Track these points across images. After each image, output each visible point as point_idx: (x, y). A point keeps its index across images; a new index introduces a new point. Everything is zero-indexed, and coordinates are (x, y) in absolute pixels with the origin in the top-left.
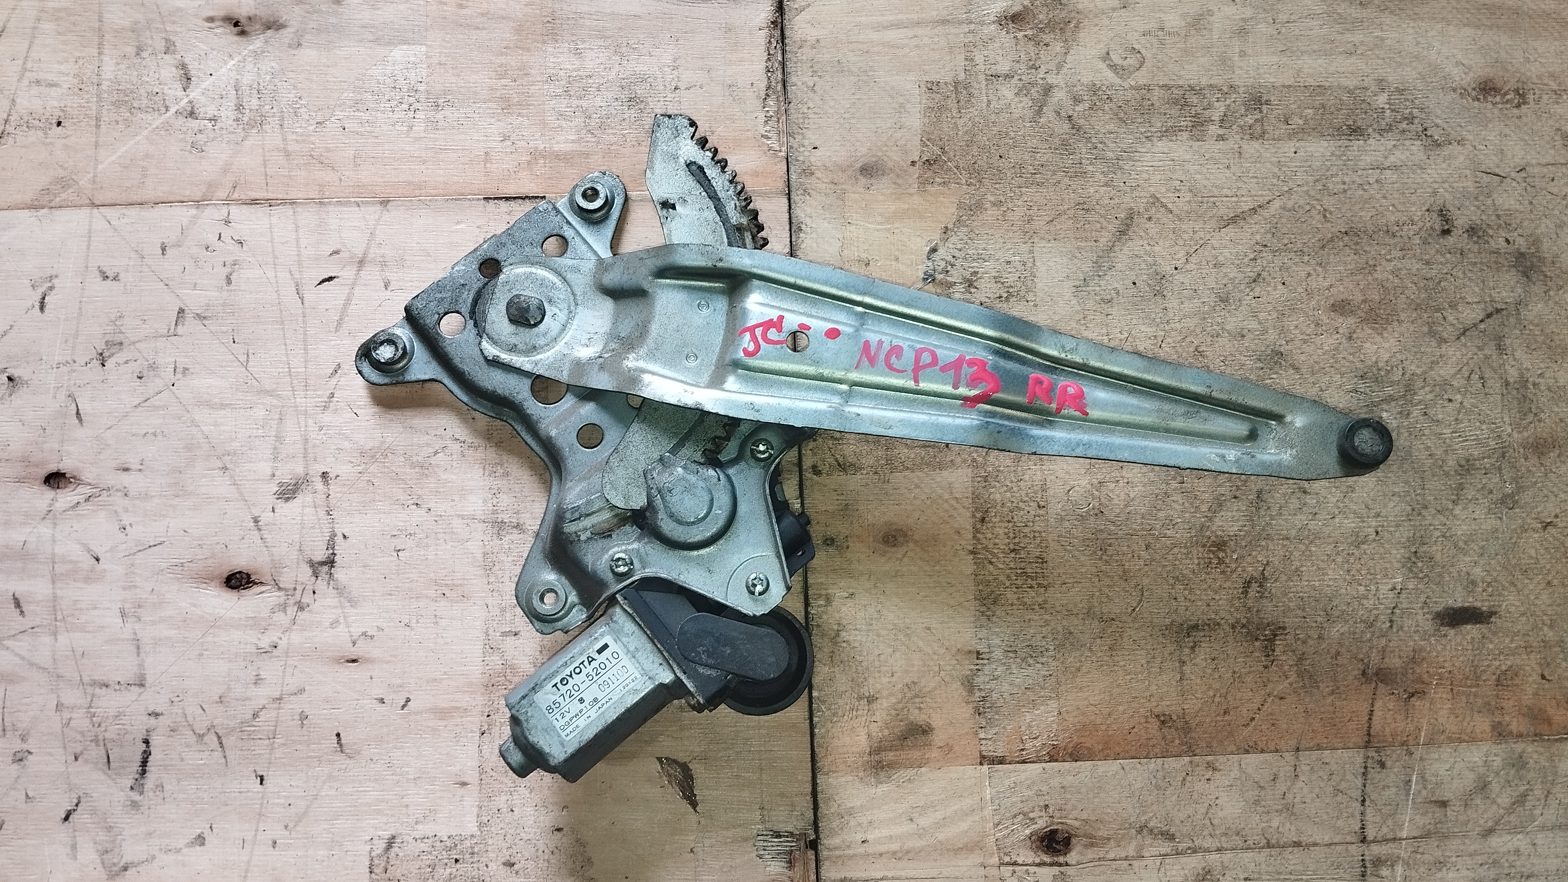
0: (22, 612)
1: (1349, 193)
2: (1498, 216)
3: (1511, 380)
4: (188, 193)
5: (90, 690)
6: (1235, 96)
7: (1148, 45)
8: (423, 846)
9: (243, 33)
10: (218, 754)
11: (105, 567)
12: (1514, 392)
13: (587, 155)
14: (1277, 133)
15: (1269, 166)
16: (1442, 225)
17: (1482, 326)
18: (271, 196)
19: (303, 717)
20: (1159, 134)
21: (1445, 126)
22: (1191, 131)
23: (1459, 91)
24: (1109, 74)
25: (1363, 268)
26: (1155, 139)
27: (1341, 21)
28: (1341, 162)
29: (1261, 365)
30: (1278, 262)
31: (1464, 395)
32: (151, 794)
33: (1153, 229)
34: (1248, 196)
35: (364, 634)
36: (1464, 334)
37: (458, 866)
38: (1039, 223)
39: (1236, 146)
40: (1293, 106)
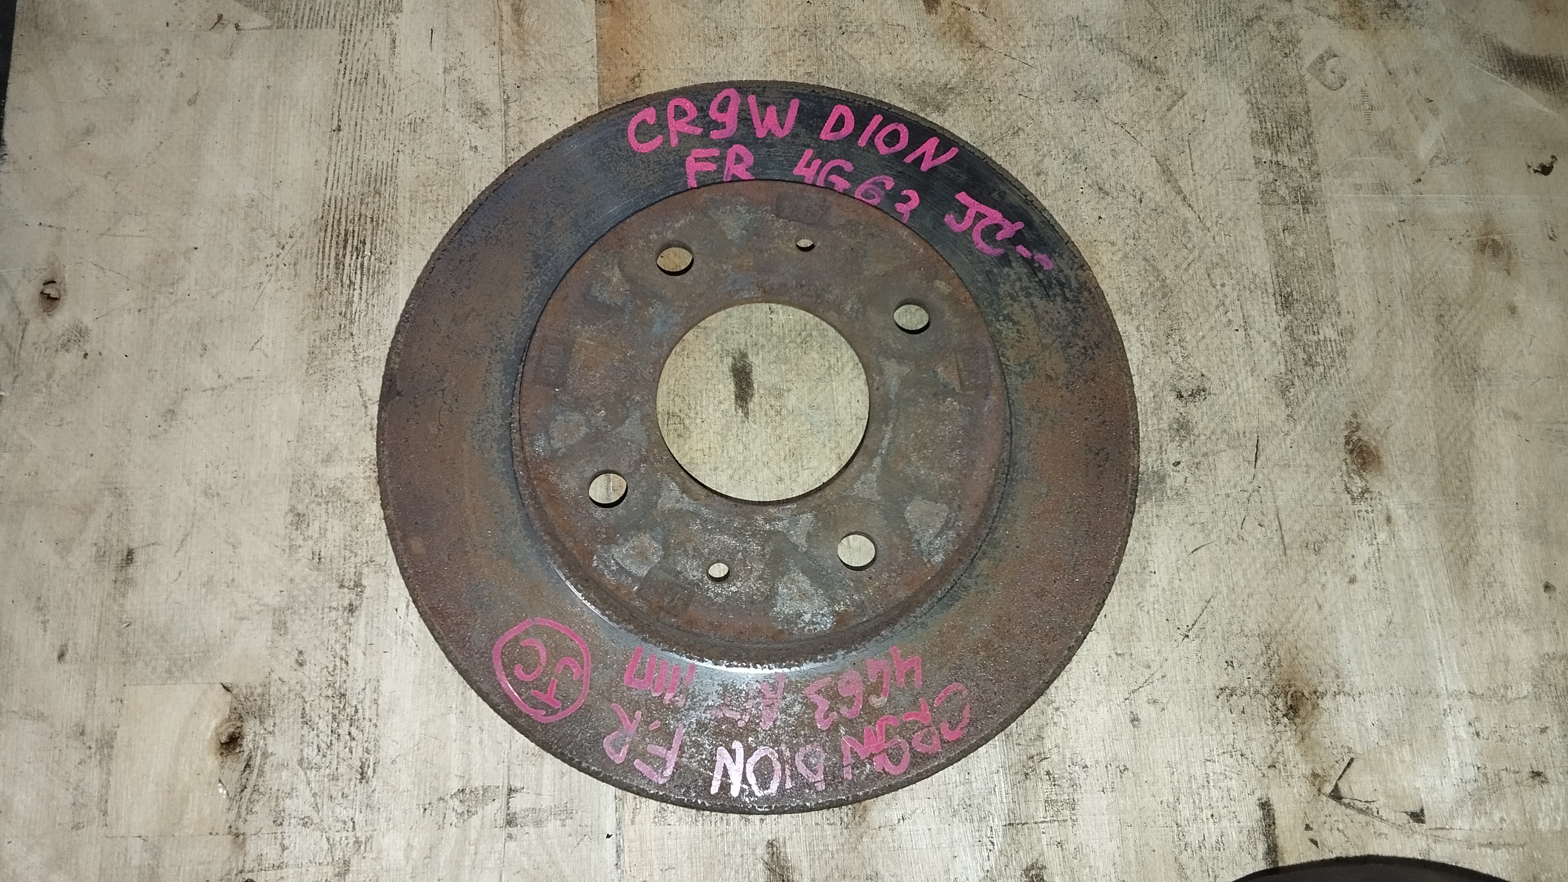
20: (1253, 101)
26: (1247, 96)
39: (1251, 176)
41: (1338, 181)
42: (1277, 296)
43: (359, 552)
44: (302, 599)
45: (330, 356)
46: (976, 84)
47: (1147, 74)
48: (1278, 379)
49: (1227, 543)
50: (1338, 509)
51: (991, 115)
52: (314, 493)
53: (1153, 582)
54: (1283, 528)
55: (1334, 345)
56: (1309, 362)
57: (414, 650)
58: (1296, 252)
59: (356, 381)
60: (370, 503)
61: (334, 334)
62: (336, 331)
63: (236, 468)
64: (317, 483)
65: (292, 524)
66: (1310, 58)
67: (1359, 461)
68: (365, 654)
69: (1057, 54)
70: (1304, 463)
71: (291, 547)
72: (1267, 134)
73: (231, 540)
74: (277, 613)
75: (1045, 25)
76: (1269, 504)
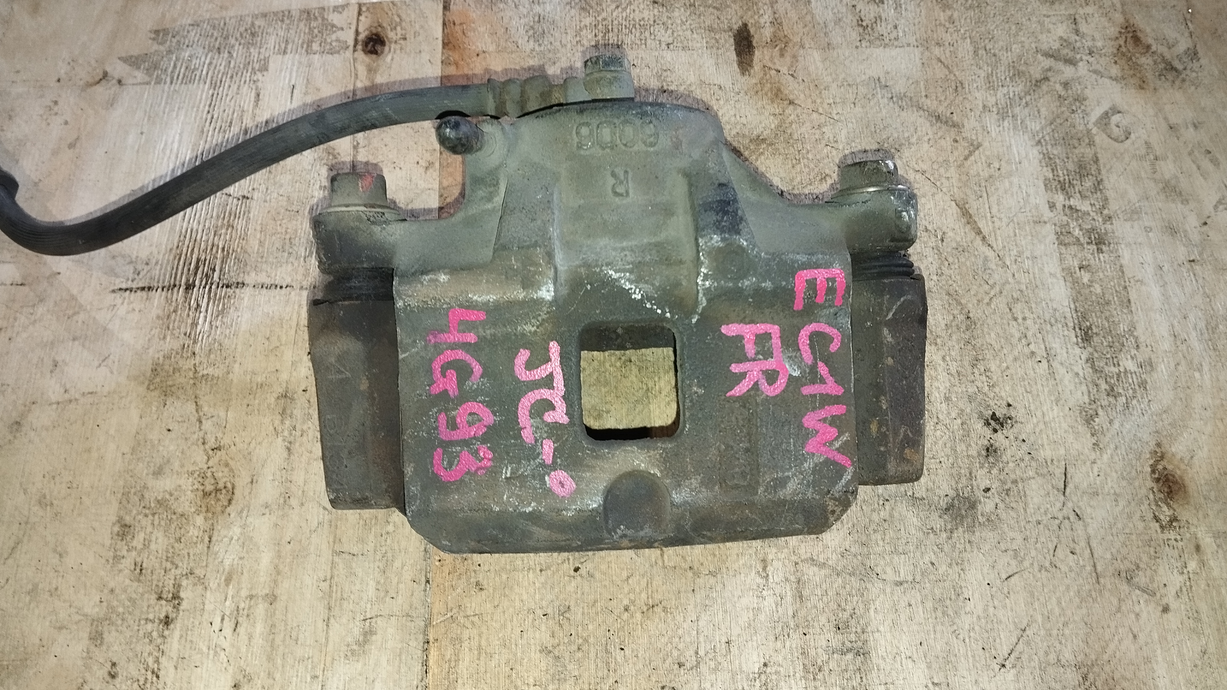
20: (1045, 152)
26: (1039, 147)
39: (1046, 219)
41: (1128, 225)
42: (1077, 330)
43: (180, 564)
44: (121, 610)
45: (171, 373)
46: (786, 136)
47: (944, 127)
48: (1082, 409)
49: (1040, 571)
50: (1147, 537)
51: (800, 163)
52: (142, 505)
53: (968, 609)
54: (1096, 555)
55: (1134, 376)
56: (1111, 392)
57: (225, 665)
58: (1092, 289)
59: (193, 397)
60: (195, 515)
61: (177, 353)
62: (180, 351)
63: (71, 478)
64: (147, 496)
65: (118, 535)
66: (1096, 114)
67: (1166, 490)
68: (176, 668)
69: (860, 109)
70: (1112, 491)
71: (115, 557)
72: (1059, 181)
73: (59, 549)
74: (95, 623)
75: (849, 85)
76: (1079, 532)
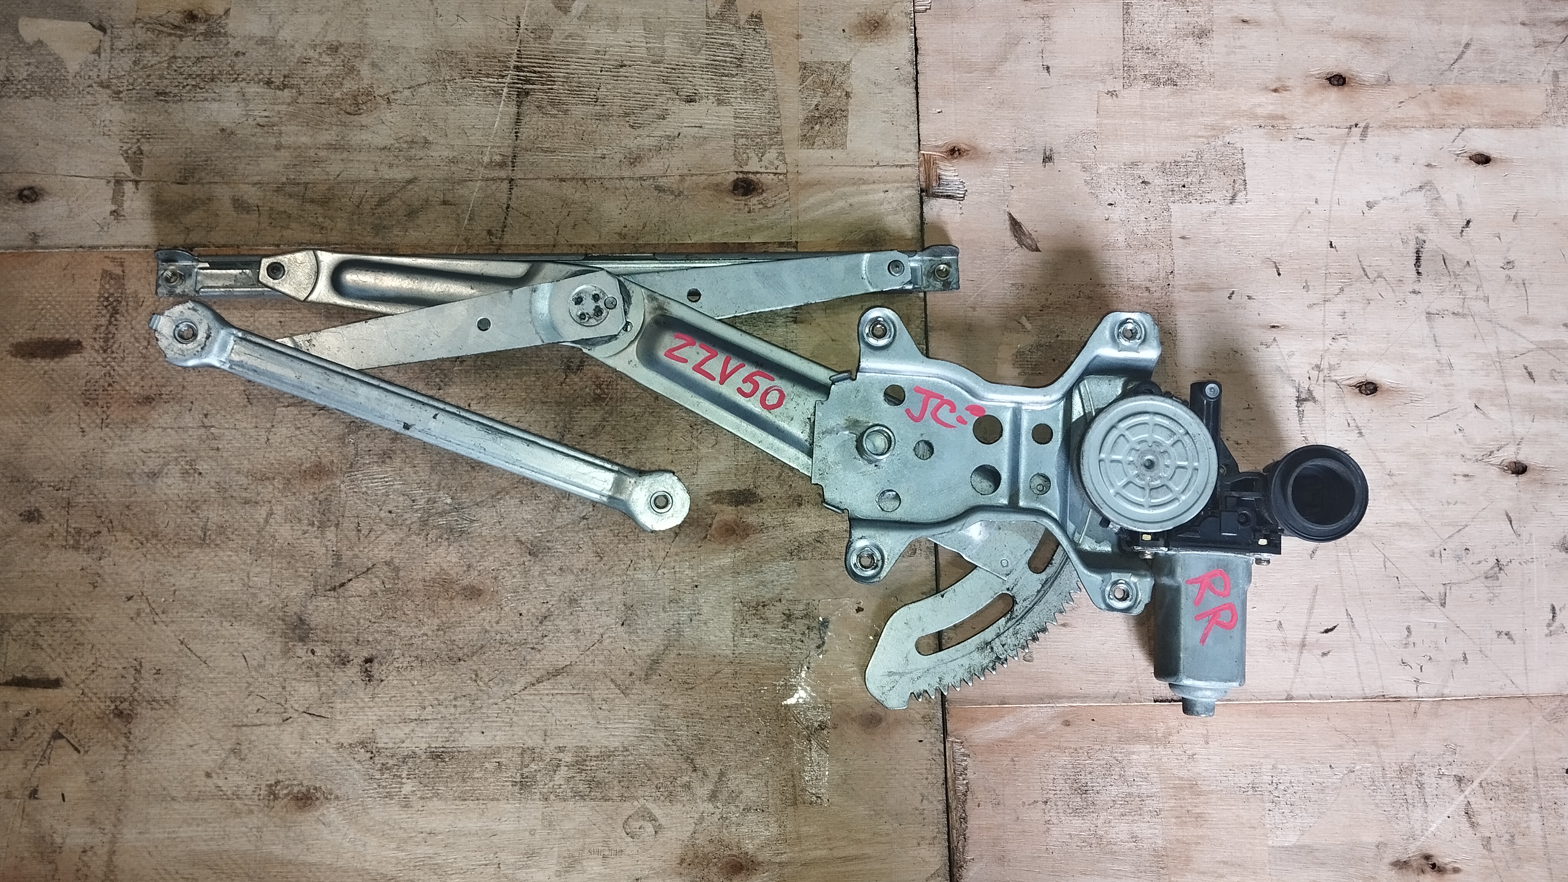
0: (1526, 368)
1: (452, 697)
2: (317, 675)
3: (333, 528)
4: (1453, 708)
5: (1466, 311)
6: (544, 790)
7: (619, 840)
8: (1209, 197)
9: (1427, 857)
10: (1365, 264)
11: (1470, 401)
12: (332, 518)
13: (1120, 740)
14: (510, 755)
15: (521, 723)
16: (371, 667)
17: (351, 575)
18: (1385, 705)
19: (1306, 287)
21: (352, 762)
22: (587, 756)
23: (333, 797)
24: (657, 812)
25: (449, 628)
27: (436, 867)
28: (454, 725)
29: (548, 544)
30: (523, 635)
31: (377, 516)
32: (1410, 237)
33: (629, 666)
34: (543, 694)
35: (1268, 347)
36: (368, 569)
37: (1183, 183)
38: (728, 670)
40: (492, 780)
